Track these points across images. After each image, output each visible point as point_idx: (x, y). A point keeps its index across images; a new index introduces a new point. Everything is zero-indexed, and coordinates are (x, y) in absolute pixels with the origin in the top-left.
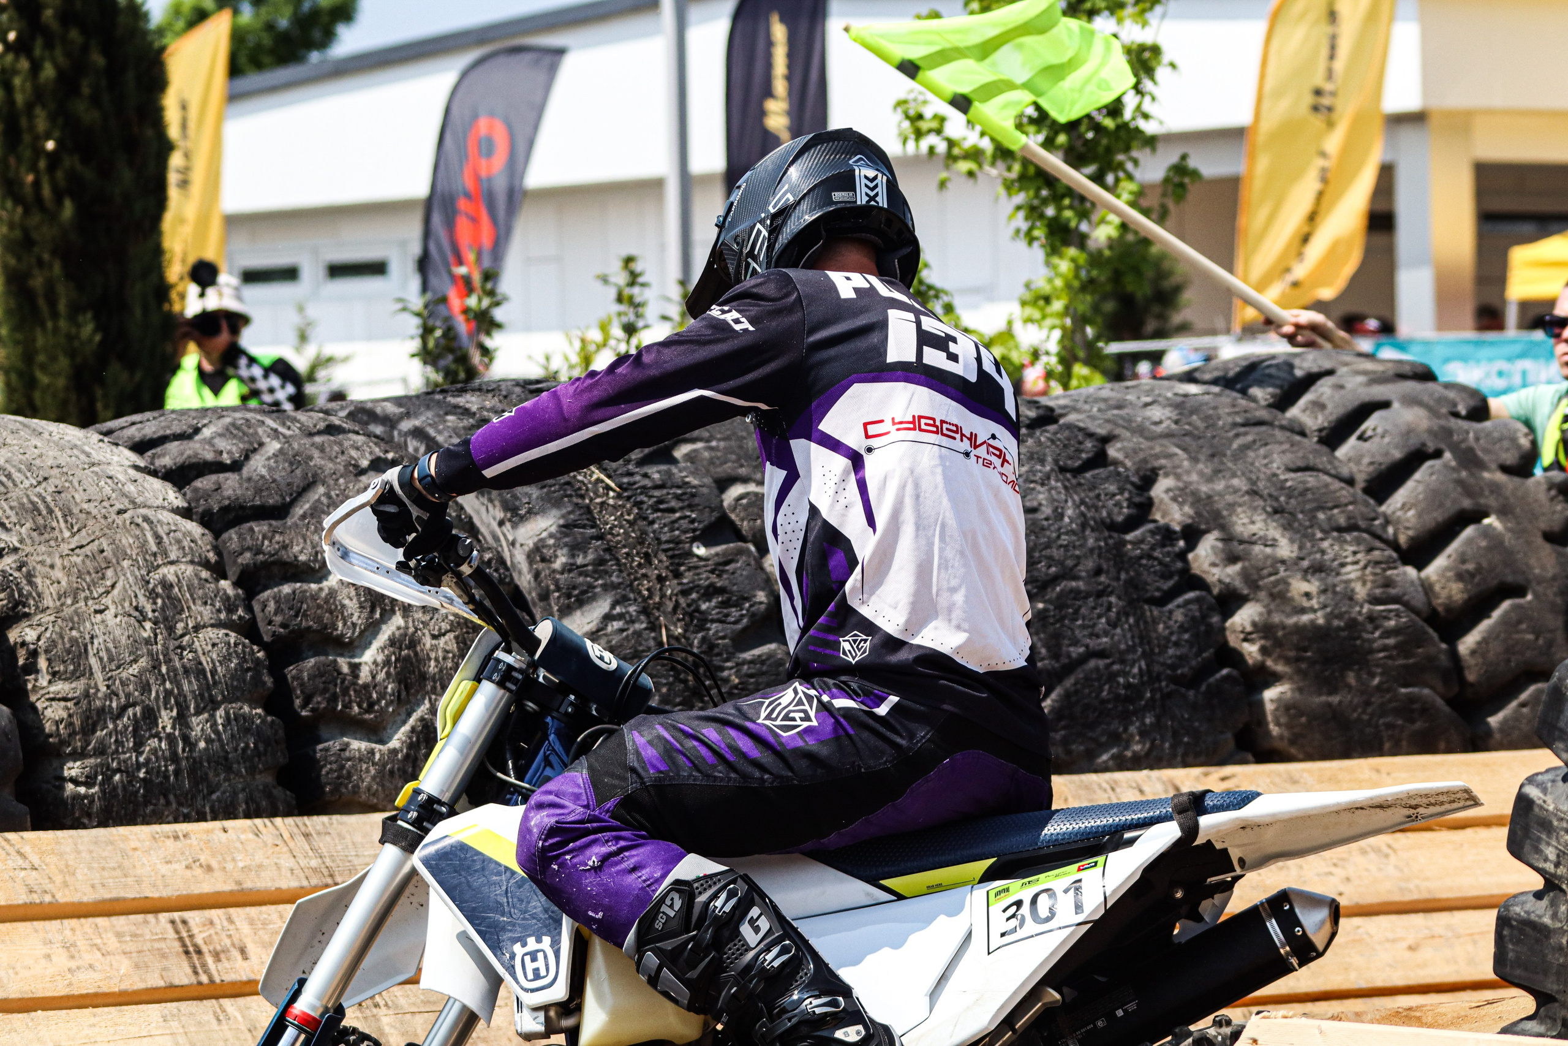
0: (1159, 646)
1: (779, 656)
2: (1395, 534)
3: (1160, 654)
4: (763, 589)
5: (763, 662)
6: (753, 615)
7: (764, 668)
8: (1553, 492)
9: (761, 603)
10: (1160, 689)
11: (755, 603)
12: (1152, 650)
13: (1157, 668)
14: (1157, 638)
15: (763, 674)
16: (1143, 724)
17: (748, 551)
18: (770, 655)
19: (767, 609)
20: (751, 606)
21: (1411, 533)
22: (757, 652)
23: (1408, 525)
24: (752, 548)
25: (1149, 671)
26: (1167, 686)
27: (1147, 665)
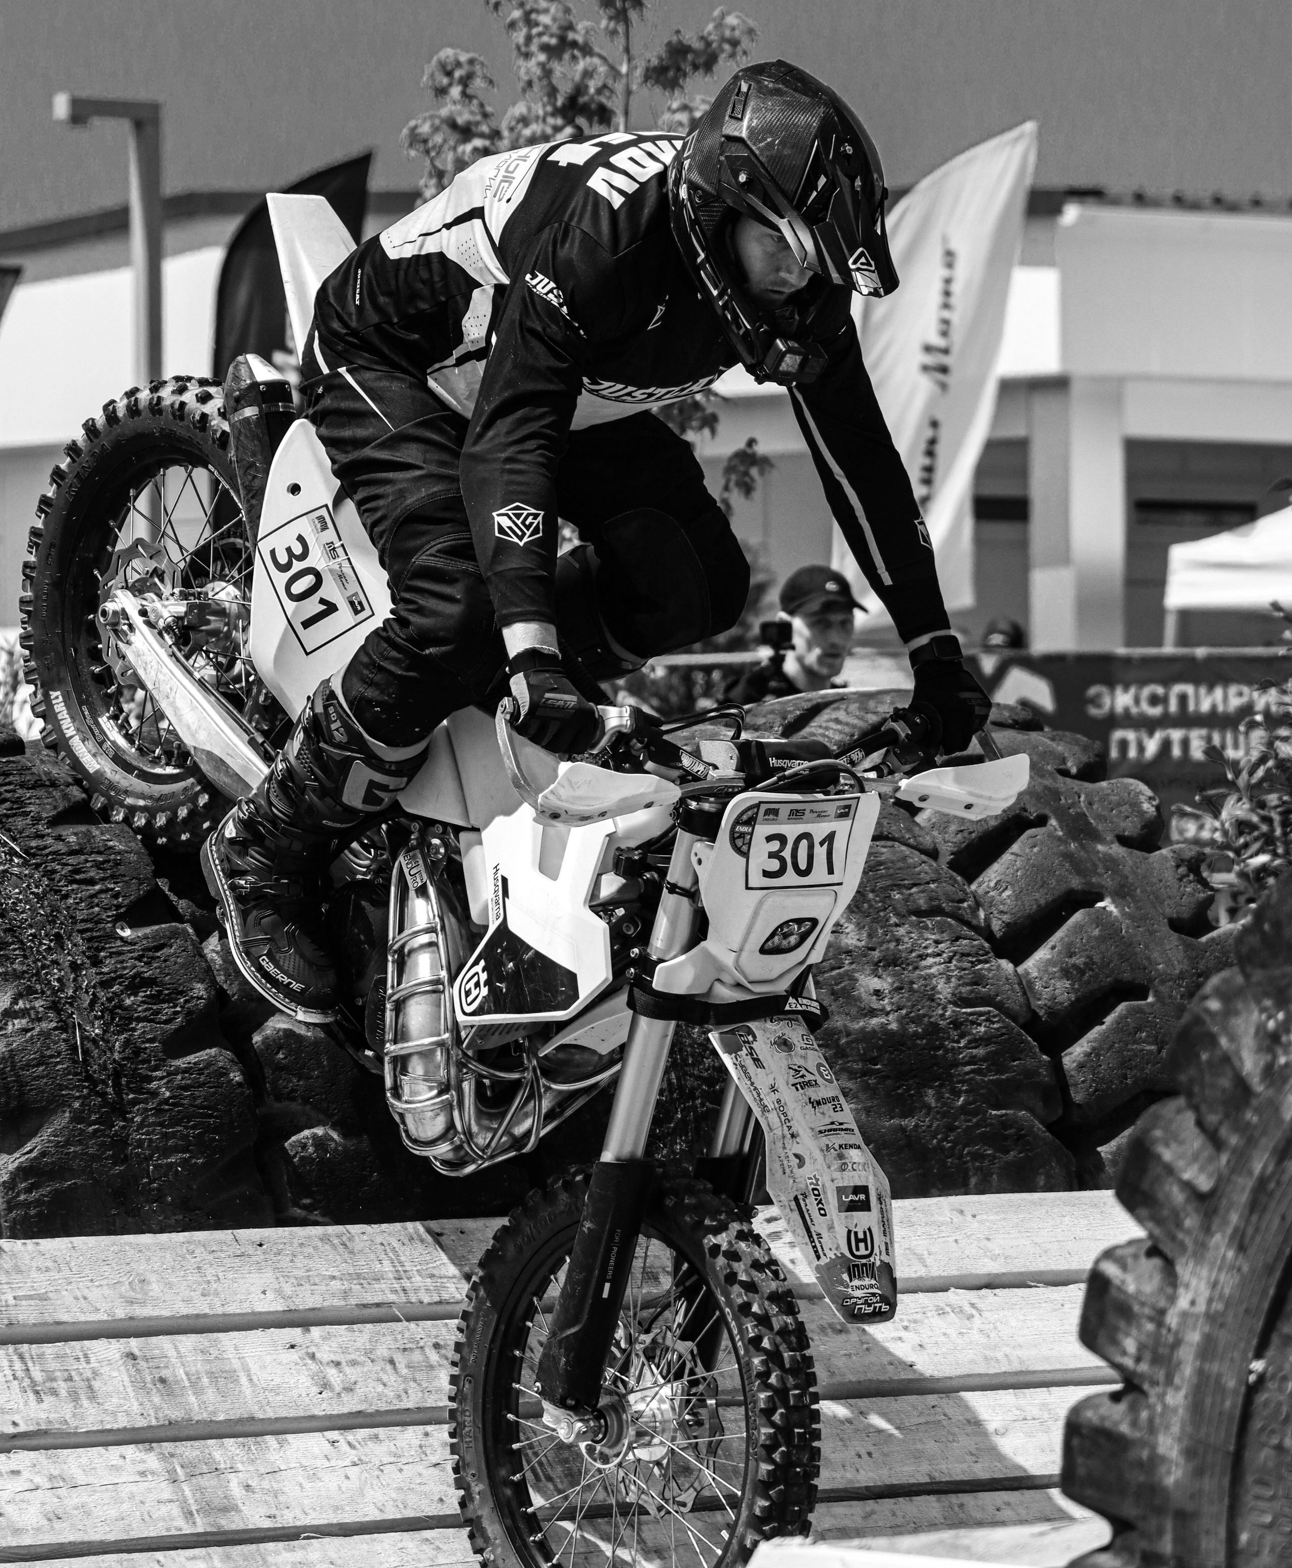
0: (693, 1056)
1: (220, 1064)
2: (987, 919)
3: (693, 1065)
4: (202, 981)
5: (200, 1072)
6: (189, 1013)
7: (202, 1079)
8: (1182, 870)
9: (200, 998)
10: (694, 1107)
11: (192, 998)
12: (684, 1060)
13: (690, 1082)
14: (691, 1046)
15: (203, 1085)
16: (673, 1152)
17: (185, 931)
18: (209, 1064)
19: (206, 1006)
20: (186, 1002)
21: (1006, 918)
22: (192, 1058)
23: (1001, 907)
24: (191, 931)
25: (681, 1087)
26: (703, 1105)
27: (678, 1079)
